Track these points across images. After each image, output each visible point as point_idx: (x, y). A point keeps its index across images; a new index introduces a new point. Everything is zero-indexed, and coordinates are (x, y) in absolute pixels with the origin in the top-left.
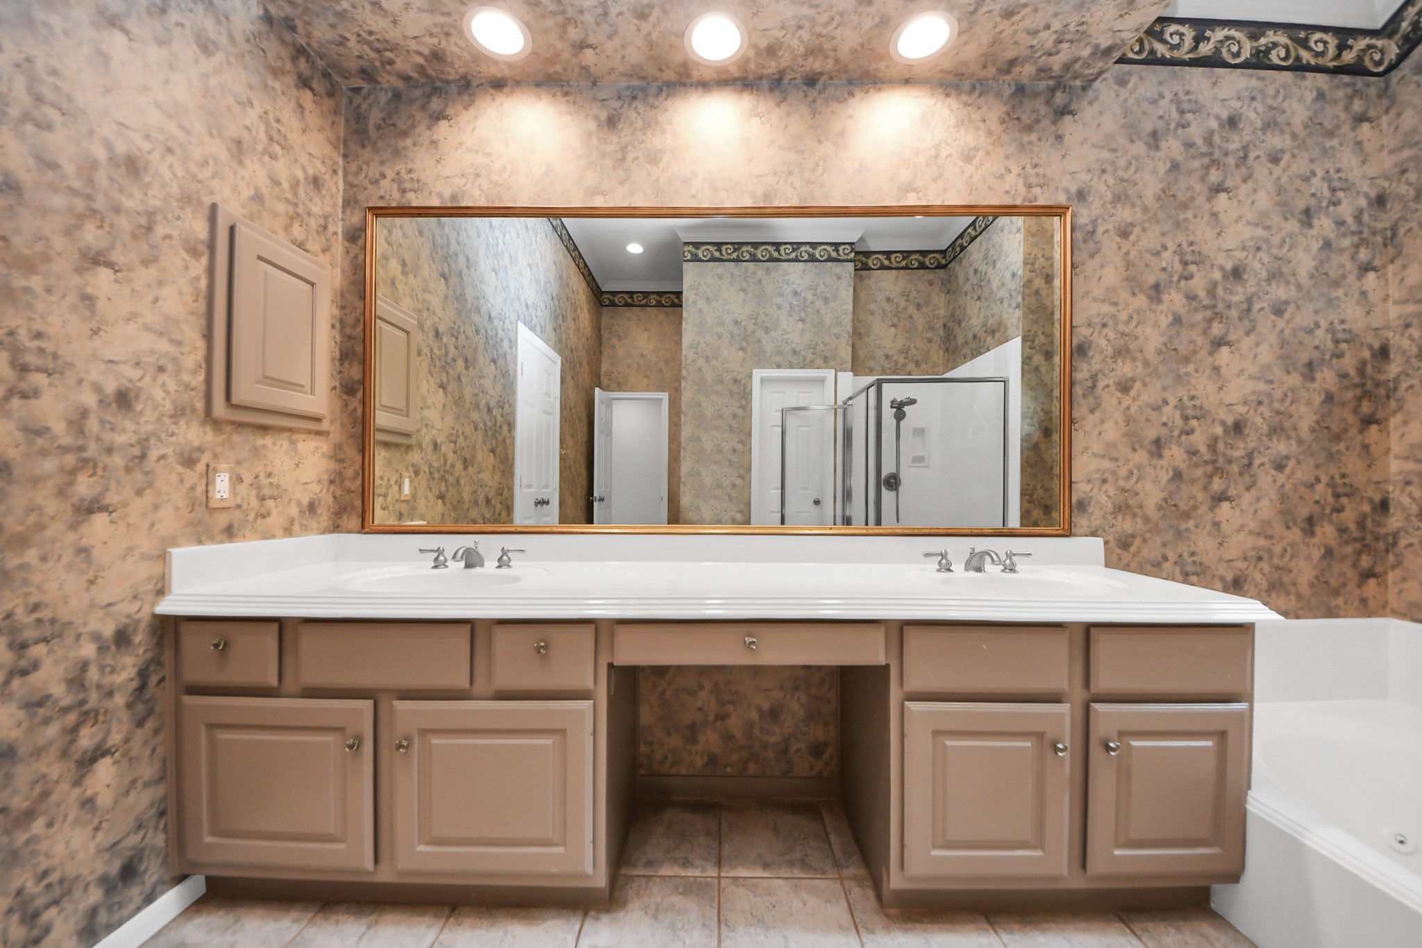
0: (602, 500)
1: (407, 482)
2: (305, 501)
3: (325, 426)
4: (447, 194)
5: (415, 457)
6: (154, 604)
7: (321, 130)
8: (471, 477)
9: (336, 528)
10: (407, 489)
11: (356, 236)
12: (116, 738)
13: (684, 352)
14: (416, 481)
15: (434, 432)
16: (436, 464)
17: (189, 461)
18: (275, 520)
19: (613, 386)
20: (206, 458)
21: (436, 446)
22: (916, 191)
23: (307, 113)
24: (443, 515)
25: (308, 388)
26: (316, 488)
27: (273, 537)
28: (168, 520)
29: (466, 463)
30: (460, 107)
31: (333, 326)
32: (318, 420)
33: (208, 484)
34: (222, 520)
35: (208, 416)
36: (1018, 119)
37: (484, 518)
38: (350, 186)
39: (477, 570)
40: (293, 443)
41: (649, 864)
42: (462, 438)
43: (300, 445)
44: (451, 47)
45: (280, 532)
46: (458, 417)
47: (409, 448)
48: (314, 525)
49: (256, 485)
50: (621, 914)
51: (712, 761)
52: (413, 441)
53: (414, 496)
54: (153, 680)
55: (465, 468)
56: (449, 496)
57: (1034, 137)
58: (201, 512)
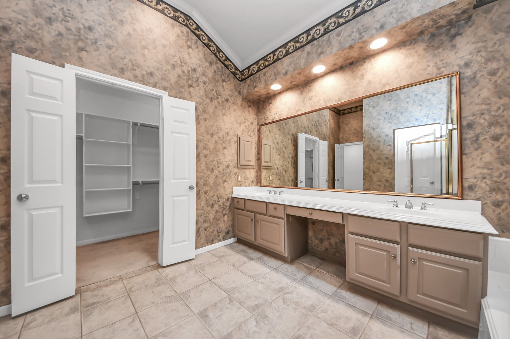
0: (338, 180)
1: (271, 176)
2: (252, 180)
3: (254, 167)
4: (272, 119)
5: (273, 171)
6: (231, 195)
7: (253, 113)
8: (287, 175)
9: (257, 185)
10: (271, 178)
11: (259, 131)
12: (227, 213)
13: (364, 128)
14: (273, 176)
15: (277, 165)
16: (278, 172)
17: (235, 174)
18: (247, 184)
19: (344, 142)
20: (237, 174)
21: (278, 168)
22: (389, 84)
23: (250, 112)
24: (280, 184)
25: (251, 161)
26: (253, 178)
27: (247, 186)
28: (233, 183)
29: (286, 171)
30: (273, 100)
31: (256, 148)
32: (254, 166)
33: (238, 178)
34: (240, 183)
35: (238, 168)
36: (432, 46)
37: (291, 185)
38: (258, 121)
39: (276, 195)
40: (250, 170)
41: (302, 262)
42: (285, 166)
43: (251, 171)
44: (269, 92)
45: (248, 186)
46: (283, 161)
47: (271, 169)
48: (253, 185)
49: (244, 178)
50: (291, 265)
51: (327, 249)
52: (272, 168)
53: (273, 179)
54: (231, 206)
55: (286, 173)
56: (281, 179)
57: (440, 50)
58: (237, 182)
